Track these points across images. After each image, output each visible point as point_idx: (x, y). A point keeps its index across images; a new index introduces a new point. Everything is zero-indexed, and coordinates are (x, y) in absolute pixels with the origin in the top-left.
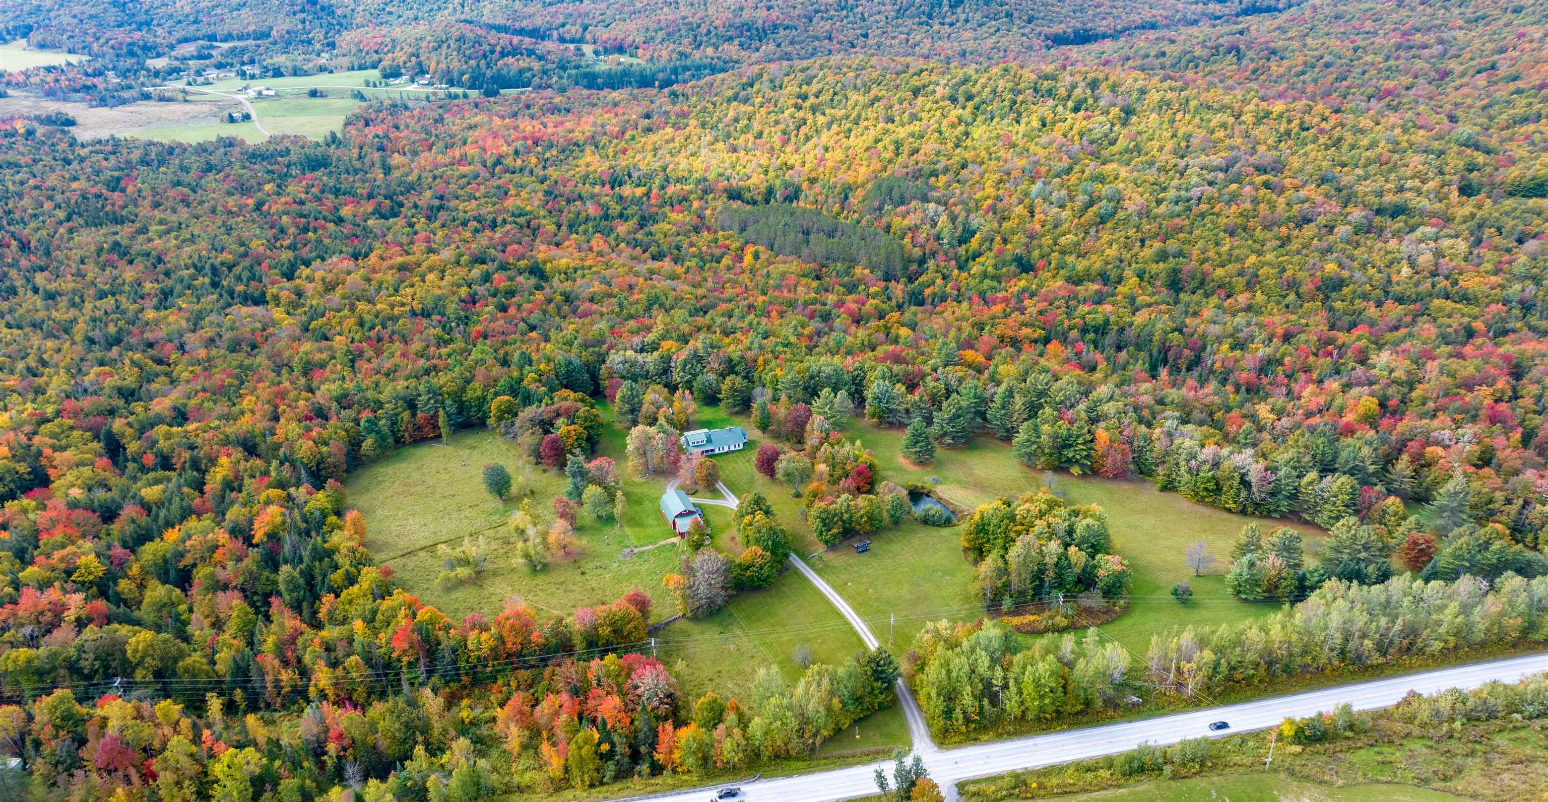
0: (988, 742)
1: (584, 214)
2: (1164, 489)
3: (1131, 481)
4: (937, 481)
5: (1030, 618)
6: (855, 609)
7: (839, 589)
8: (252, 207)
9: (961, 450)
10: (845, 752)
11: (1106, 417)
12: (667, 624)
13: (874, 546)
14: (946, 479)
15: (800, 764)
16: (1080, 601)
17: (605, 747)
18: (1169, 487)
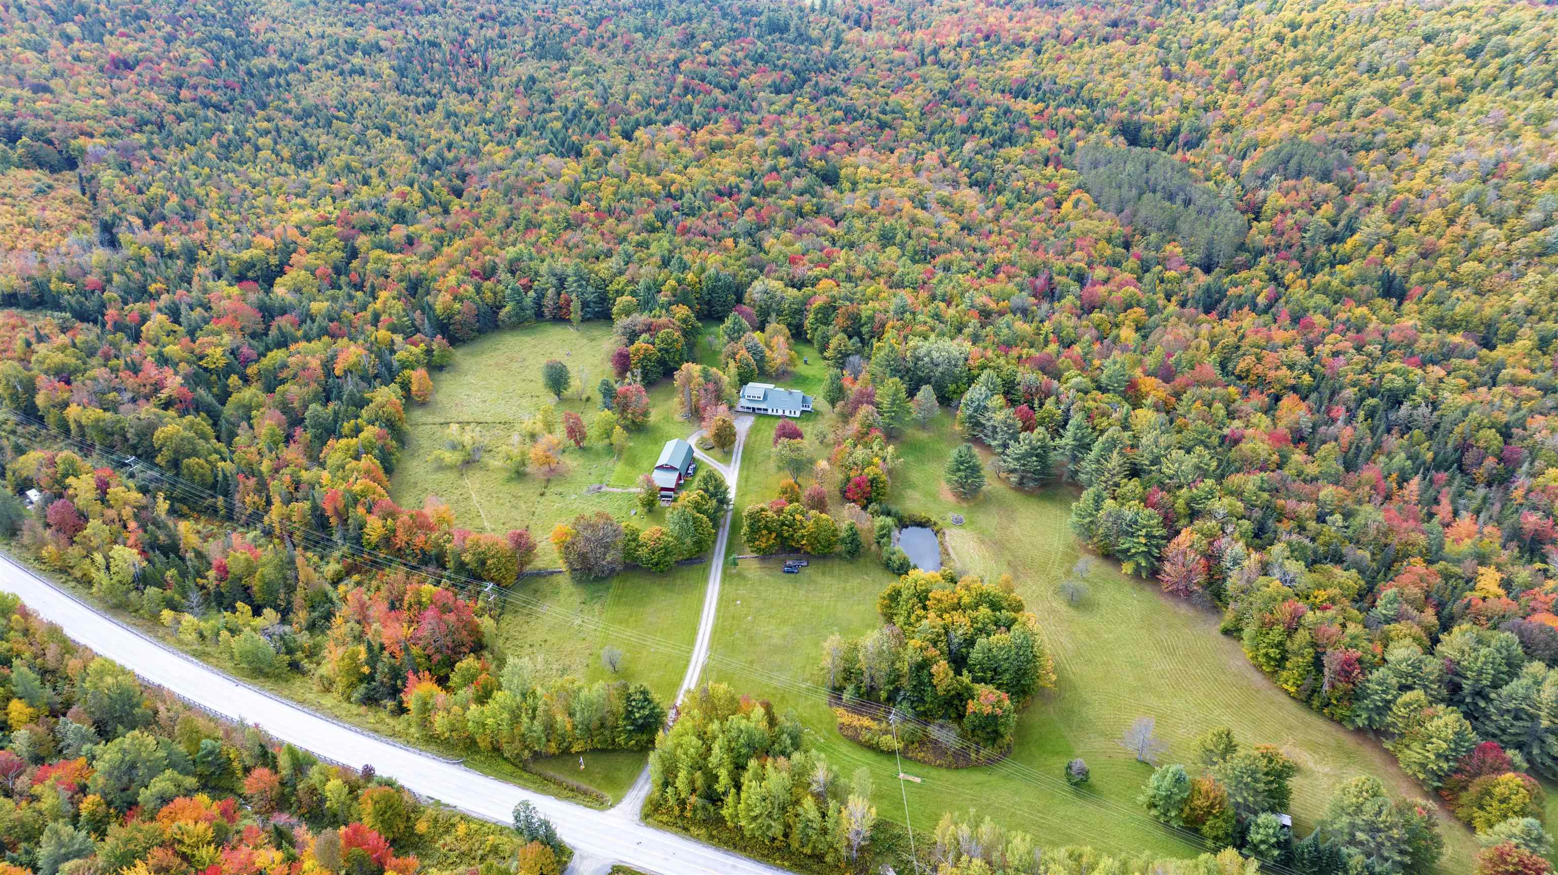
0: (697, 838)
1: (949, 122)
2: (1226, 632)
3: (1194, 605)
4: (958, 522)
5: (866, 722)
6: (714, 632)
7: (723, 601)
8: (670, 62)
9: (1030, 494)
10: (560, 777)
11: (1211, 514)
12: (552, 573)
13: (809, 571)
14: (972, 523)
15: (508, 768)
16: (929, 729)
17: (366, 670)
18: (1232, 632)
